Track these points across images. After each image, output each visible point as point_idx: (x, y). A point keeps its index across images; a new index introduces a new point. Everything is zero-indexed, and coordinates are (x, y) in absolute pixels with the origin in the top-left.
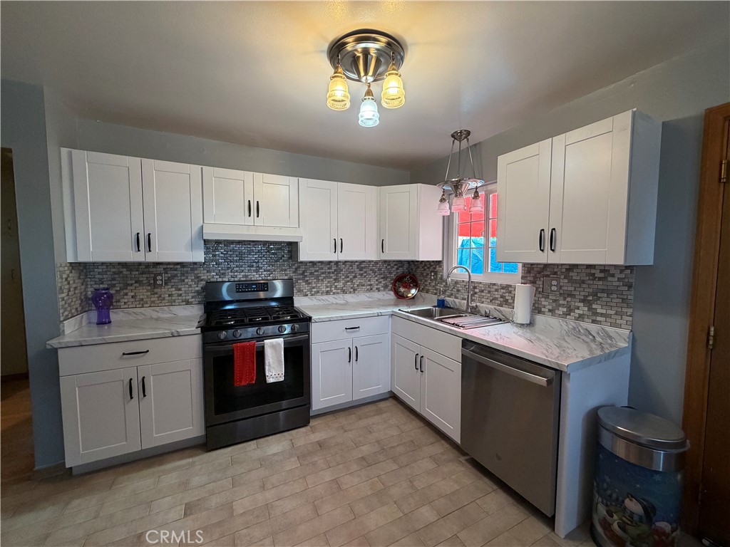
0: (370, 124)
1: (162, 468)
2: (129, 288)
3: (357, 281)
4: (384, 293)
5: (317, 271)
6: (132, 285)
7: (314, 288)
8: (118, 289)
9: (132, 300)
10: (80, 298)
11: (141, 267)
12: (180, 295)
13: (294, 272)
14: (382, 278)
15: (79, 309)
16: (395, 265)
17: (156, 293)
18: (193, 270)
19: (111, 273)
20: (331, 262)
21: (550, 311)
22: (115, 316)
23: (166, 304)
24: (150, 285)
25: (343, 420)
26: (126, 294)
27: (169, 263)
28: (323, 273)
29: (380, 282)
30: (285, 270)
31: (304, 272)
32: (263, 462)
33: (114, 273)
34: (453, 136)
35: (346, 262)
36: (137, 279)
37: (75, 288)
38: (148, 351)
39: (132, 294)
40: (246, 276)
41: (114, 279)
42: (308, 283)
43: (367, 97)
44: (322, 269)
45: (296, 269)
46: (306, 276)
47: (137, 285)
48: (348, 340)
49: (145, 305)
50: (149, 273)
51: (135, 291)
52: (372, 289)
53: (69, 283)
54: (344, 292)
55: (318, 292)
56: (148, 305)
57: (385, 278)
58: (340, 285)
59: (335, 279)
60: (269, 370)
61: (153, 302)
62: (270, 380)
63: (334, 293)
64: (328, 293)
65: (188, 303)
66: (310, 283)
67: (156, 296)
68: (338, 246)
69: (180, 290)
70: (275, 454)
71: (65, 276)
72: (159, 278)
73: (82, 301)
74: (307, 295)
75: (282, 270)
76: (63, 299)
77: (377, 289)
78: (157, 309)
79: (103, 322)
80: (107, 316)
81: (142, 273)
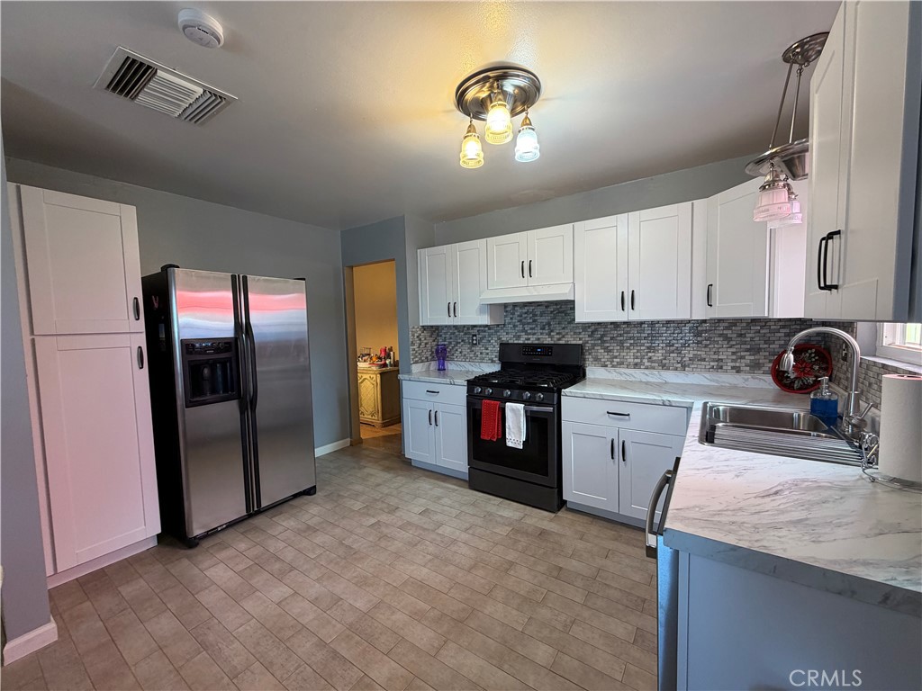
2: (458, 345)
3: (689, 353)
4: (749, 376)
5: (621, 335)
6: (460, 343)
7: (616, 357)
8: (453, 346)
9: (460, 355)
10: (431, 351)
12: (487, 354)
13: (589, 336)
14: (747, 350)
15: (430, 358)
17: (473, 351)
18: (496, 332)
20: (642, 323)
22: (450, 366)
23: (479, 361)
24: (469, 343)
26: (457, 350)
27: (480, 326)
28: (630, 338)
29: (742, 357)
30: (580, 333)
31: (602, 336)
33: (451, 333)
35: (668, 322)
36: (463, 339)
37: (426, 344)
38: (439, 392)
39: (460, 350)
40: (539, 339)
41: (451, 338)
42: (607, 350)
43: (525, 127)
44: (628, 332)
45: (592, 332)
46: (605, 342)
47: (463, 343)
48: (611, 429)
50: (469, 333)
51: (462, 348)
52: (721, 368)
53: (420, 340)
54: (664, 367)
55: (621, 363)
57: (755, 350)
58: (658, 356)
59: (648, 348)
60: (509, 434)
61: (471, 358)
62: (509, 444)
63: (647, 368)
64: (636, 366)
65: (493, 361)
66: (610, 351)
67: (473, 353)
68: (627, 300)
69: (487, 349)
71: (416, 335)
72: (474, 338)
73: (433, 353)
74: (606, 366)
75: (575, 333)
76: (414, 350)
77: (733, 368)
79: (442, 369)
80: (443, 365)
81: (466, 334)
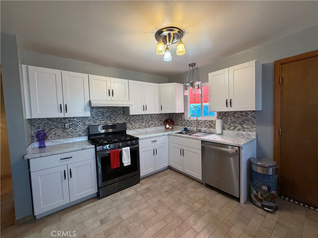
0: (168, 60)
1: (81, 209)
2: (52, 130)
3: (150, 123)
4: (161, 127)
5: (134, 119)
6: (54, 128)
7: (134, 126)
8: (47, 131)
9: (54, 136)
10: (30, 136)
11: (58, 120)
12: (77, 132)
13: (125, 120)
14: (160, 121)
15: (31, 141)
16: (164, 115)
17: (66, 132)
19: (43, 123)
20: (140, 115)
21: (228, 128)
22: (47, 144)
23: (71, 137)
24: (62, 128)
25: (153, 179)
26: (51, 133)
28: (137, 120)
29: (159, 123)
30: (122, 119)
31: (129, 119)
32: (126, 199)
33: (45, 124)
34: (189, 65)
35: (146, 115)
36: (56, 126)
37: (29, 131)
38: (72, 157)
39: (54, 133)
40: (106, 122)
41: (45, 126)
42: (131, 124)
43: (167, 50)
44: (136, 118)
45: (126, 118)
46: (130, 121)
47: (56, 128)
48: (153, 146)
49: (60, 138)
50: (62, 123)
51: (56, 131)
52: (156, 126)
54: (145, 127)
55: (135, 128)
56: (62, 138)
57: (161, 121)
58: (144, 124)
59: (142, 122)
60: (125, 161)
61: (64, 136)
62: (125, 165)
63: (142, 128)
64: (139, 128)
65: (80, 136)
66: (132, 124)
67: (65, 133)
68: (145, 108)
69: (76, 130)
70: (130, 196)
71: (26, 125)
72: (66, 125)
74: (131, 129)
75: (120, 119)
76: (27, 136)
77: (158, 125)
78: (67, 139)
79: (42, 146)
80: (44, 144)
81: (59, 123)
